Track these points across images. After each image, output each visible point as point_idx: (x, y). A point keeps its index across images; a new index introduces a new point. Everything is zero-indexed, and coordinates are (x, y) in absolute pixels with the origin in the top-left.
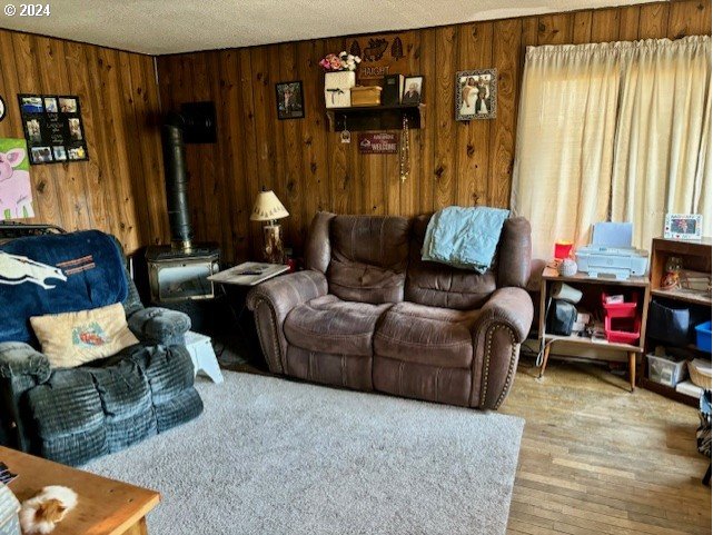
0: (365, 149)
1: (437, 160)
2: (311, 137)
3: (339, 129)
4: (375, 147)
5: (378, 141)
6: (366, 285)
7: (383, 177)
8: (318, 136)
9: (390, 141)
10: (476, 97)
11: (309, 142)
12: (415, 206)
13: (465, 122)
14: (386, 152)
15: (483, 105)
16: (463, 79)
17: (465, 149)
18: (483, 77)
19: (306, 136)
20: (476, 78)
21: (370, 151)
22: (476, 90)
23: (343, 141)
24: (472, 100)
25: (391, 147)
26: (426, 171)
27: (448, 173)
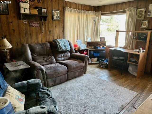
0: (31, 25)
1: (49, 29)
2: (12, 21)
3: (23, 19)
4: (34, 25)
5: (35, 24)
6: (46, 60)
7: (36, 33)
8: (15, 21)
9: (38, 24)
10: (56, 15)
11: (11, 23)
12: (45, 40)
13: (54, 21)
14: (37, 27)
15: (58, 17)
16: (54, 11)
17: (55, 27)
18: (57, 11)
19: (10, 20)
20: (56, 11)
21: (32, 26)
22: (56, 14)
23: (24, 23)
24: (56, 16)
25: (38, 25)
26: (47, 32)
27: (52, 32)
